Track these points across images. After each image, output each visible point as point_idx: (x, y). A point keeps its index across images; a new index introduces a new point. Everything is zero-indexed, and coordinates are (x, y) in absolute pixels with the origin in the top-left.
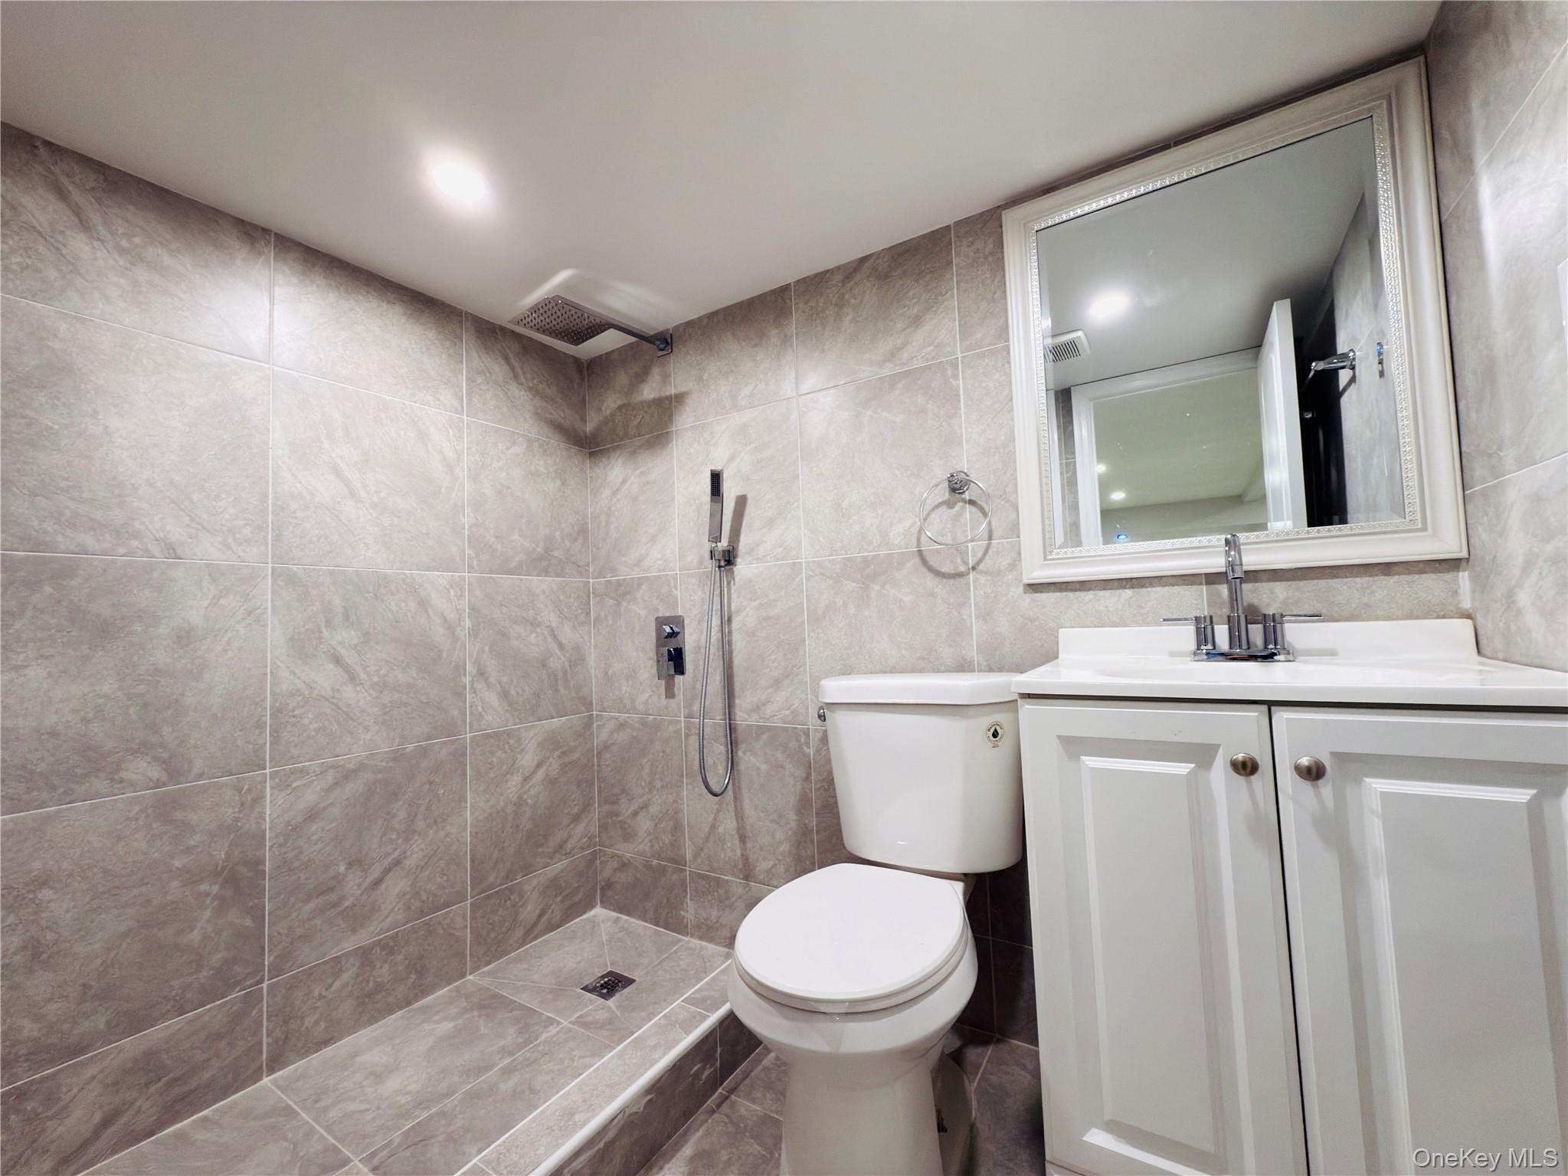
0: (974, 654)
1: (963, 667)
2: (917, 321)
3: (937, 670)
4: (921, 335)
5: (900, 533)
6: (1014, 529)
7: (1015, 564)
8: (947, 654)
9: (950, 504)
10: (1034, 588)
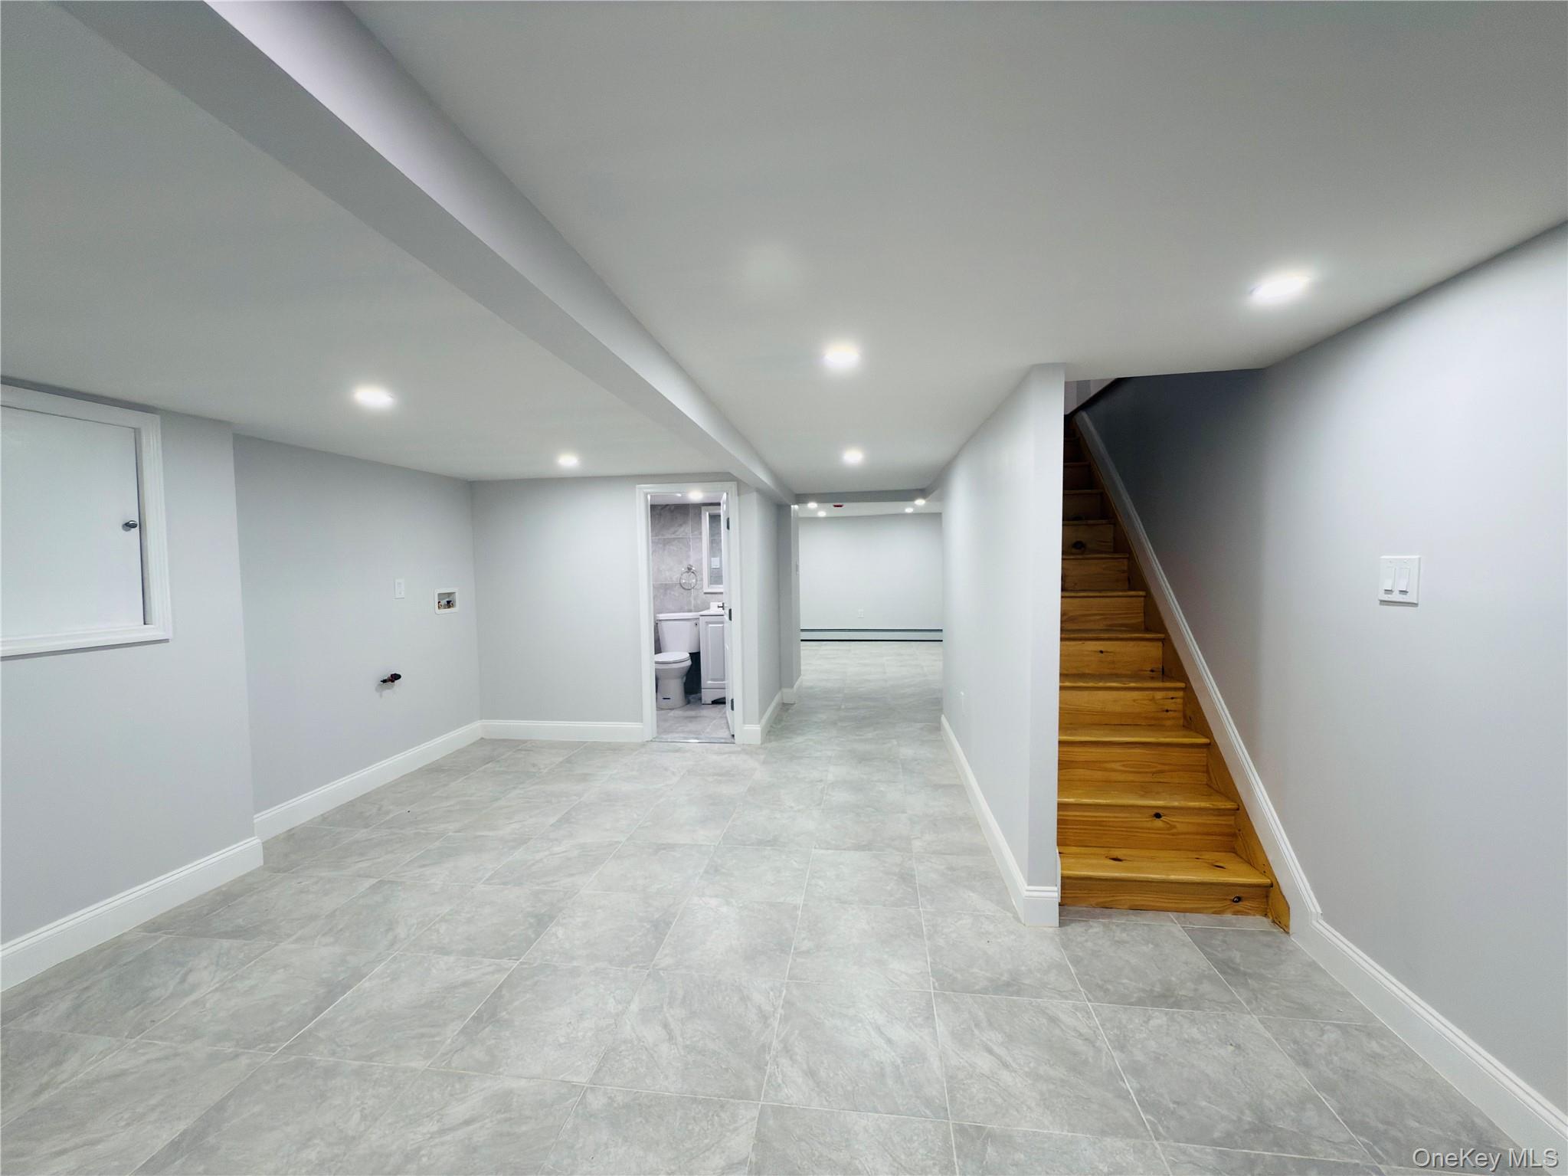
0: (693, 608)
1: (690, 611)
2: (681, 525)
3: (684, 612)
4: (682, 529)
5: (675, 577)
6: (702, 580)
7: (702, 588)
8: (686, 608)
9: (688, 572)
10: (706, 593)
